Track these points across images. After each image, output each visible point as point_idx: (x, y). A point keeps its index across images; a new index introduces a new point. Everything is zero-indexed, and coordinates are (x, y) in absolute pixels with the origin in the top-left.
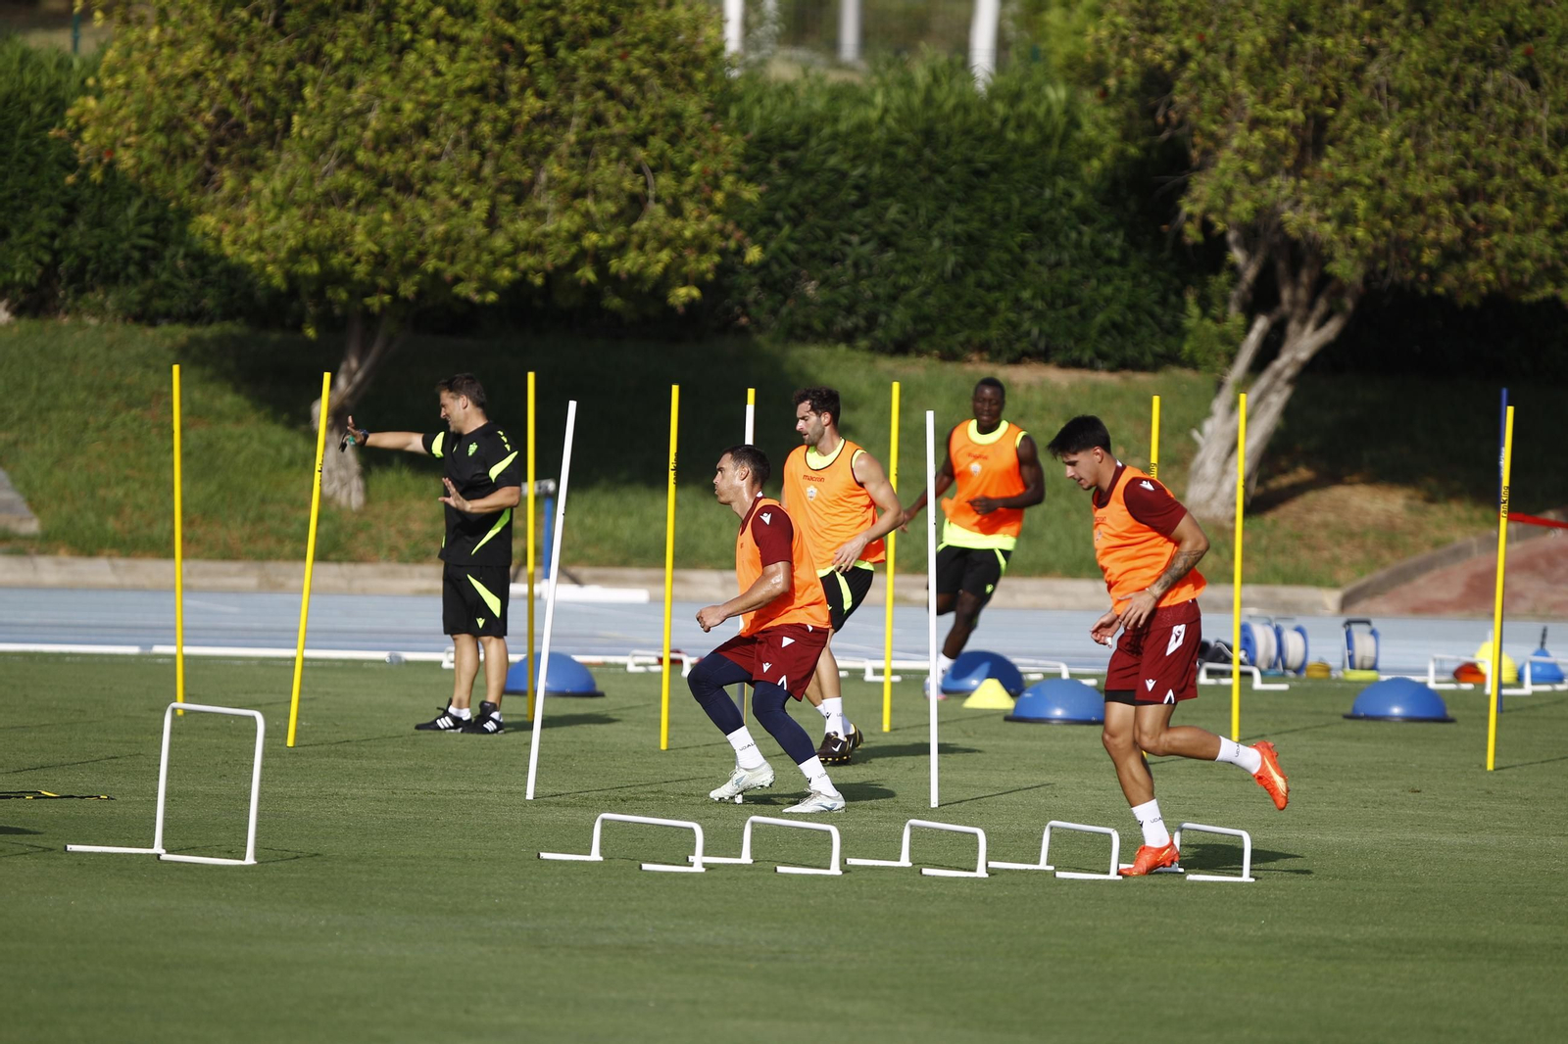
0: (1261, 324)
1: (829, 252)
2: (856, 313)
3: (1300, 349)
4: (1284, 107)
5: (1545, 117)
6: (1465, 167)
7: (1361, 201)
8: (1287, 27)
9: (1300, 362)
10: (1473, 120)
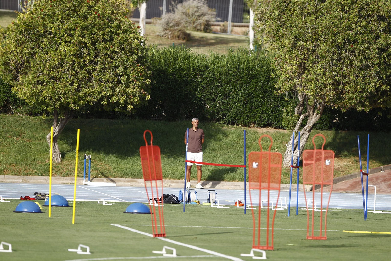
0: (302, 116)
1: (212, 98)
2: (220, 114)
3: (310, 124)
4: (294, 61)
5: (357, 63)
6: (338, 76)
7: (313, 85)
8: (295, 40)
9: (310, 127)
10: (339, 64)
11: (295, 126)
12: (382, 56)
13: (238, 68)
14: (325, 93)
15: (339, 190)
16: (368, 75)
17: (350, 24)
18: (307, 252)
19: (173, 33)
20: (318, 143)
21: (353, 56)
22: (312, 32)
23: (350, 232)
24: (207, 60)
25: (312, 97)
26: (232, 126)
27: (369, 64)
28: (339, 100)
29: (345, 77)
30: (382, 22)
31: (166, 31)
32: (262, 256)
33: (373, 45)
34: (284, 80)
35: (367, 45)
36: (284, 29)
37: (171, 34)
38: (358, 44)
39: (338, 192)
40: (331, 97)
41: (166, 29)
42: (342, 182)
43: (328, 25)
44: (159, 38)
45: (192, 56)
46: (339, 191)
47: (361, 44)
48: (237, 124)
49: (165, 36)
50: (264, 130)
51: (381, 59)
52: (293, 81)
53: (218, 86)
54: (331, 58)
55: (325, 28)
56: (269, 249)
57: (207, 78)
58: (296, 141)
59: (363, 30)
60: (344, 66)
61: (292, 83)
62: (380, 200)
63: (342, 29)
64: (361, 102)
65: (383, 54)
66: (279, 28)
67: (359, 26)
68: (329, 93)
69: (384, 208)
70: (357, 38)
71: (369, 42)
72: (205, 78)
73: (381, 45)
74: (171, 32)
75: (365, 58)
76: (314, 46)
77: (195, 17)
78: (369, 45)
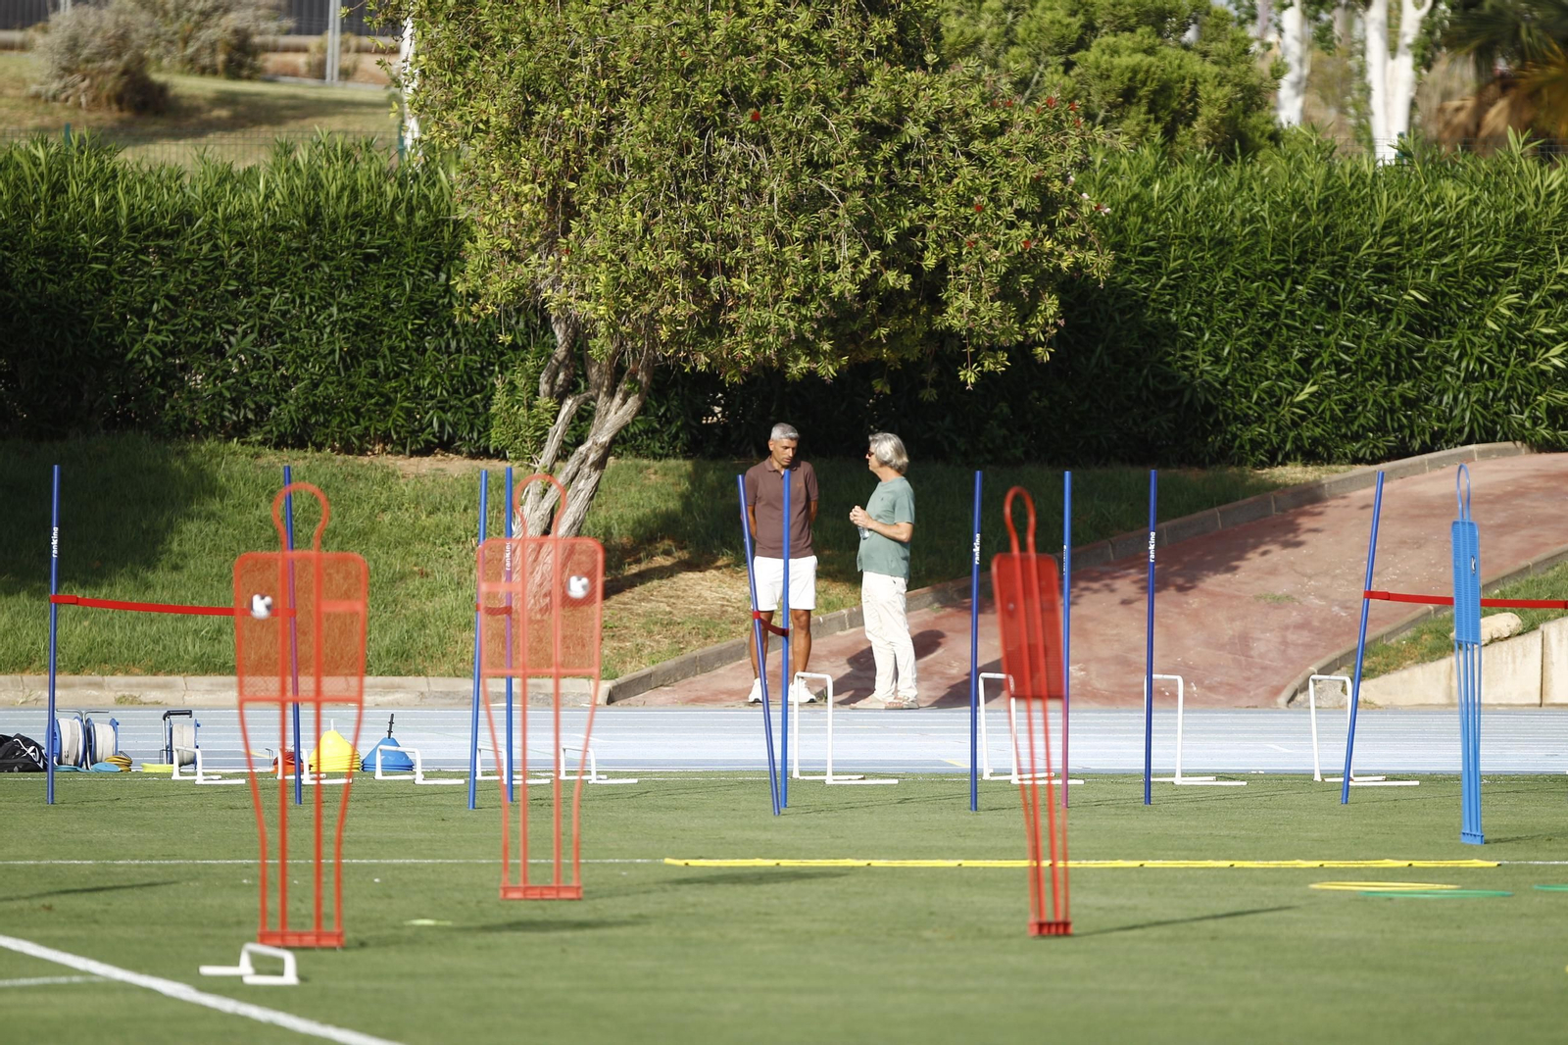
0: (569, 406)
1: (210, 344)
2: (245, 407)
3: (602, 434)
4: (525, 181)
5: (776, 186)
6: (702, 240)
7: (602, 278)
8: (525, 99)
9: (603, 446)
10: (708, 192)
11: (540, 443)
12: (879, 156)
13: (313, 219)
14: (657, 309)
15: (724, 696)
16: (822, 232)
17: (745, 28)
18: (479, 948)
19: (96, 83)
20: (642, 510)
21: (763, 155)
22: (593, 66)
23: (693, 863)
24: (187, 190)
25: (601, 326)
26: (295, 453)
27: (826, 188)
28: (712, 337)
29: (730, 242)
30: (877, 20)
31: (68, 79)
32: (281, 974)
33: (838, 111)
34: (490, 261)
35: (817, 110)
36: (487, 57)
37: (90, 86)
38: (780, 109)
39: (718, 706)
40: (681, 323)
41: (68, 70)
42: (734, 665)
43: (653, 34)
44: (41, 108)
45: (124, 176)
46: (721, 700)
47: (792, 109)
48: (314, 444)
49: (63, 96)
50: (426, 464)
51: (876, 165)
52: (526, 265)
53: (235, 295)
54: (672, 168)
55: (644, 47)
56: (324, 943)
57: (190, 261)
58: (547, 504)
59: (800, 52)
60: (724, 199)
61: (521, 273)
62: (876, 731)
63: (711, 51)
64: (801, 340)
65: (883, 146)
66: (465, 53)
67: (783, 37)
68: (671, 308)
69: (873, 762)
70: (773, 82)
71: (825, 100)
72: (179, 261)
73: (873, 111)
74: (87, 82)
75: (809, 162)
76: (603, 123)
77: (188, 20)
78: (823, 112)
